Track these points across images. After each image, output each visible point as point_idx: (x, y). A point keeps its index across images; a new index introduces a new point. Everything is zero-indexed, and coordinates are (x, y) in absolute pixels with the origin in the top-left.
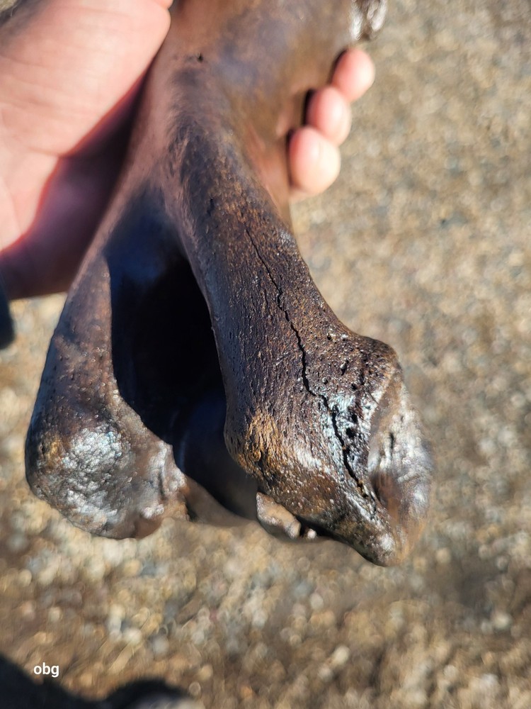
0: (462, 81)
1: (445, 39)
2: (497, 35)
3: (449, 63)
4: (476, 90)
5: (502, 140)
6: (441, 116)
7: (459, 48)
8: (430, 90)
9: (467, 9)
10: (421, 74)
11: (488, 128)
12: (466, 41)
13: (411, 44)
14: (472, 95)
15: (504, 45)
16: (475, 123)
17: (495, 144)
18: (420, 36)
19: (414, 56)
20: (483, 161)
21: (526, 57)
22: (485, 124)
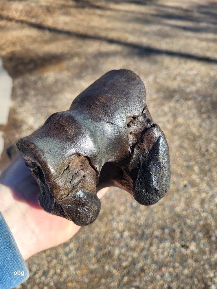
0: (189, 133)
1: (180, 120)
2: (200, 117)
3: (183, 128)
4: (194, 137)
5: (206, 153)
6: (181, 147)
7: (186, 122)
8: (176, 137)
9: (188, 109)
10: (172, 132)
11: (200, 149)
12: (189, 120)
13: (168, 123)
14: (193, 138)
15: (203, 120)
16: (195, 148)
17: (204, 155)
18: (171, 120)
19: (169, 127)
20: (200, 162)
21: (212, 123)
22: (199, 148)
